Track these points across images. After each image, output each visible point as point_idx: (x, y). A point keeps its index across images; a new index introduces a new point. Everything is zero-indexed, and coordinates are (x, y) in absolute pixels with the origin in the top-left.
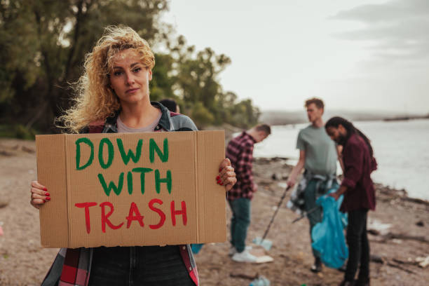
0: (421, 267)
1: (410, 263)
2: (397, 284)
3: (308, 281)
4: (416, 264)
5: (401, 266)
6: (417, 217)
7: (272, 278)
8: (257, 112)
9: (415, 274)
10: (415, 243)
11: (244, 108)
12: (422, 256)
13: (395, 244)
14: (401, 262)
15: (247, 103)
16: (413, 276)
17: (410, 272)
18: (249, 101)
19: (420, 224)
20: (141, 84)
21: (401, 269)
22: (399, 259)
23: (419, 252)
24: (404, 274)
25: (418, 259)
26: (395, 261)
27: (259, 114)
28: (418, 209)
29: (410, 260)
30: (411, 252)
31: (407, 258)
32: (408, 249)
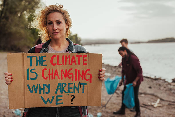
0: (154, 107)
1: (149, 106)
2: (146, 115)
3: (109, 115)
4: (152, 106)
5: (146, 107)
6: (148, 84)
7: (94, 114)
8: (79, 40)
9: (153, 110)
10: (150, 96)
11: (74, 38)
12: (154, 102)
13: (142, 97)
14: (146, 105)
15: (76, 36)
16: (152, 111)
17: (150, 110)
18: (76, 35)
19: (150, 87)
20: (60, 30)
21: (147, 108)
22: (145, 104)
23: (152, 100)
24: (148, 110)
25: (153, 104)
26: (143, 104)
27: (80, 40)
28: (148, 81)
29: (149, 104)
30: (149, 100)
31: (148, 103)
32: (147, 99)
